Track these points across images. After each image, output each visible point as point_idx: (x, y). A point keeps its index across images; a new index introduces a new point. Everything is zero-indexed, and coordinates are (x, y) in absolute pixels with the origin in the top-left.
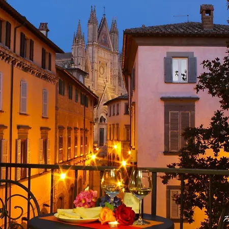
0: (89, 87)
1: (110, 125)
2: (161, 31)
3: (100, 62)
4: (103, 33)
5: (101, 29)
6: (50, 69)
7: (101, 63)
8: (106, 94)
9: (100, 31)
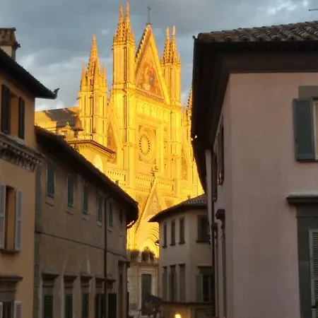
0: (117, 182)
1: (165, 268)
2: (286, 37)
3: (140, 127)
4: (146, 65)
5: (142, 54)
6: (21, 135)
7: (142, 128)
8: (155, 199)
9: (141, 59)
